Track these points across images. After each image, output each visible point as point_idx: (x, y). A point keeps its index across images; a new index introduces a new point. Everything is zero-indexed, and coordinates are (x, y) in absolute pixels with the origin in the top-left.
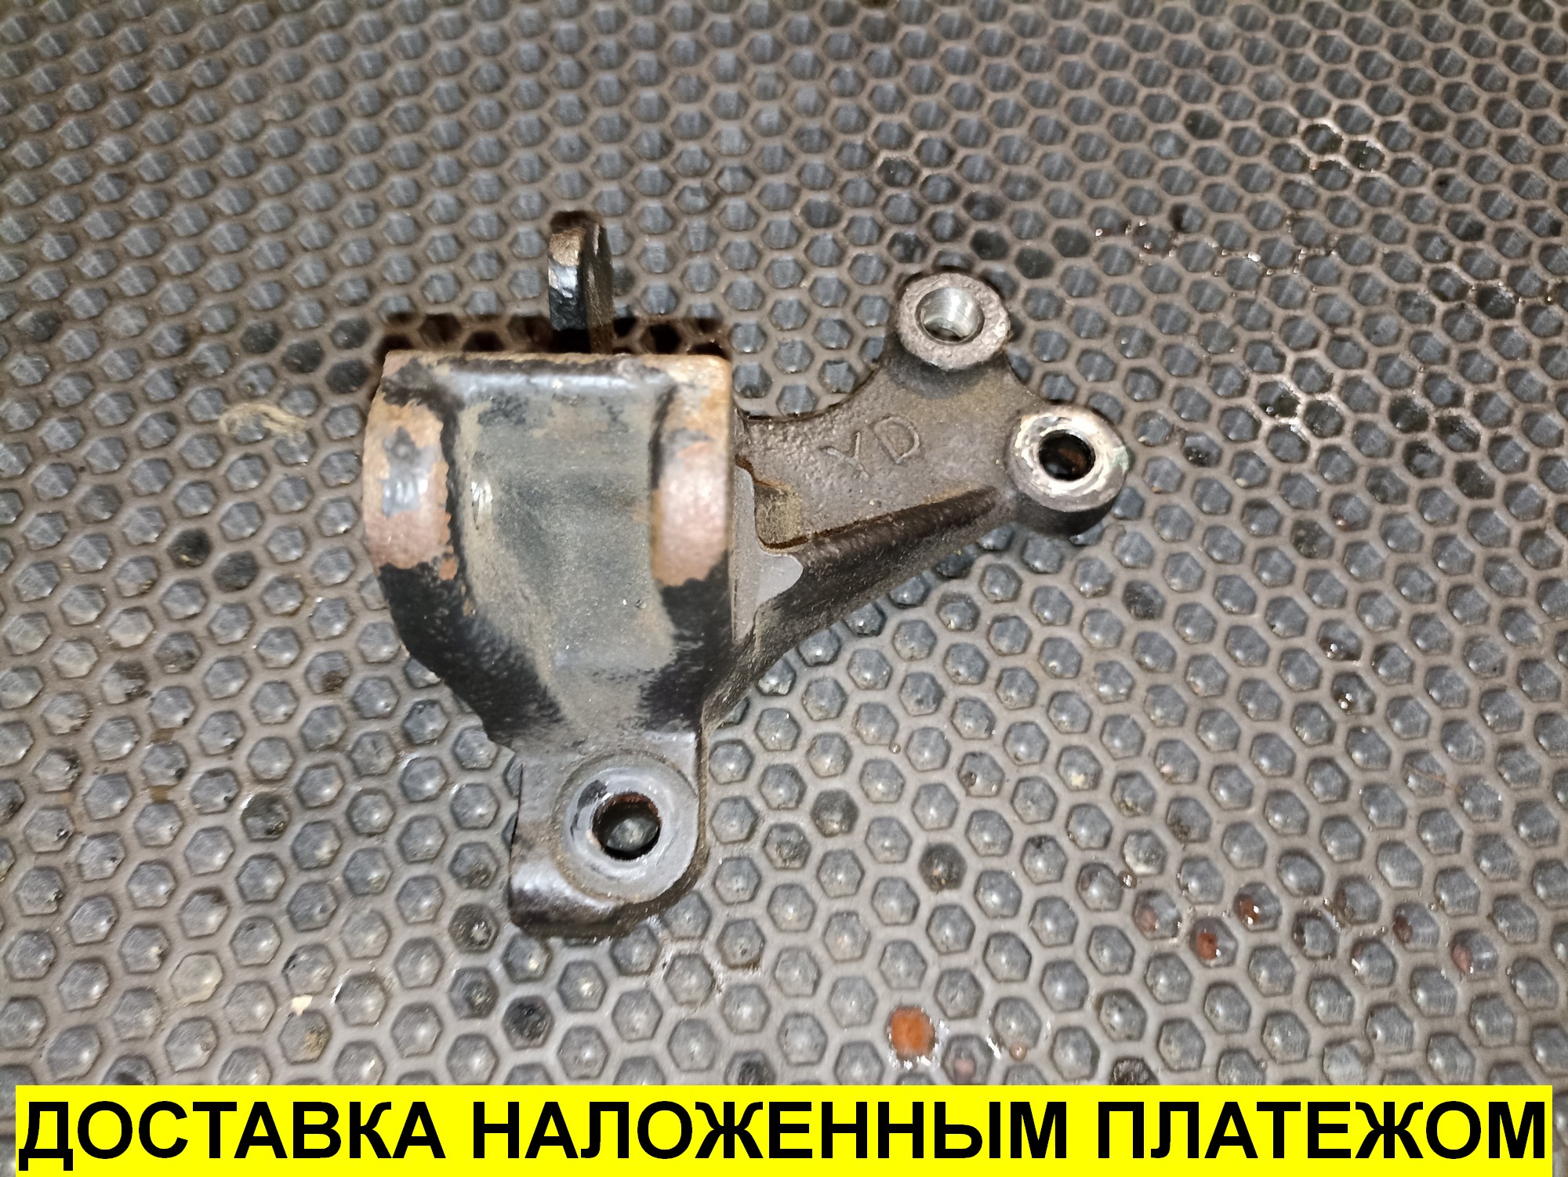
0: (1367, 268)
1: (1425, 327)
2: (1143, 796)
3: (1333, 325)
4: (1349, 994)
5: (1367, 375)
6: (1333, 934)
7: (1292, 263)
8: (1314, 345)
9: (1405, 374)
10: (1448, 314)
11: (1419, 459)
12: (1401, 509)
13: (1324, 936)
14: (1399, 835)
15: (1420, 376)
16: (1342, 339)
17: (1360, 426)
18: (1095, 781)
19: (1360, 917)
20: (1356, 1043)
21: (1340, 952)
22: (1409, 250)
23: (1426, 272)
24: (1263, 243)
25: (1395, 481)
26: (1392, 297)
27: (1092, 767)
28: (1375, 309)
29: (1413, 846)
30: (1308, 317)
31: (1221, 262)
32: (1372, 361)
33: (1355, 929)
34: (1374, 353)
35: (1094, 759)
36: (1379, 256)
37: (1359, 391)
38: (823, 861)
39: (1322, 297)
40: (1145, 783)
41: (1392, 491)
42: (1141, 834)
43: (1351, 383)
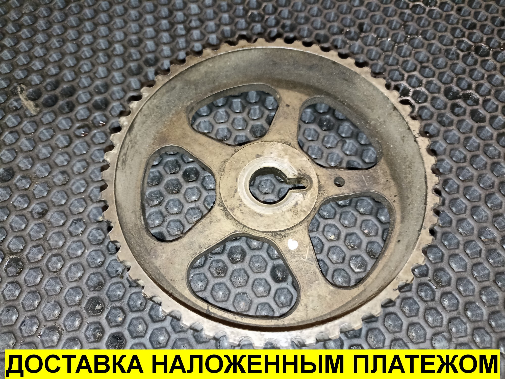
0: (433, 41)
1: (455, 62)
2: (357, 242)
3: (421, 62)
4: (441, 314)
5: (435, 80)
6: (433, 292)
7: (405, 41)
8: (415, 70)
9: (449, 79)
10: (464, 56)
11: (456, 110)
12: (450, 128)
13: (430, 293)
14: (457, 251)
15: (455, 79)
16: (425, 67)
17: (434, 98)
18: (338, 237)
19: (444, 284)
20: (444, 334)
21: (437, 298)
22: (448, 35)
23: (455, 41)
24: (394, 35)
25: (448, 118)
26: (443, 51)
27: (337, 232)
28: (437, 56)
29: (463, 256)
30: (411, 60)
31: (378, 43)
32: (437, 75)
33: (442, 289)
34: (437, 72)
35: (337, 229)
36: (437, 37)
37: (432, 86)
38: (233, 273)
39: (416, 53)
40: (358, 237)
41: (447, 122)
42: (357, 256)
43: (429, 83)
